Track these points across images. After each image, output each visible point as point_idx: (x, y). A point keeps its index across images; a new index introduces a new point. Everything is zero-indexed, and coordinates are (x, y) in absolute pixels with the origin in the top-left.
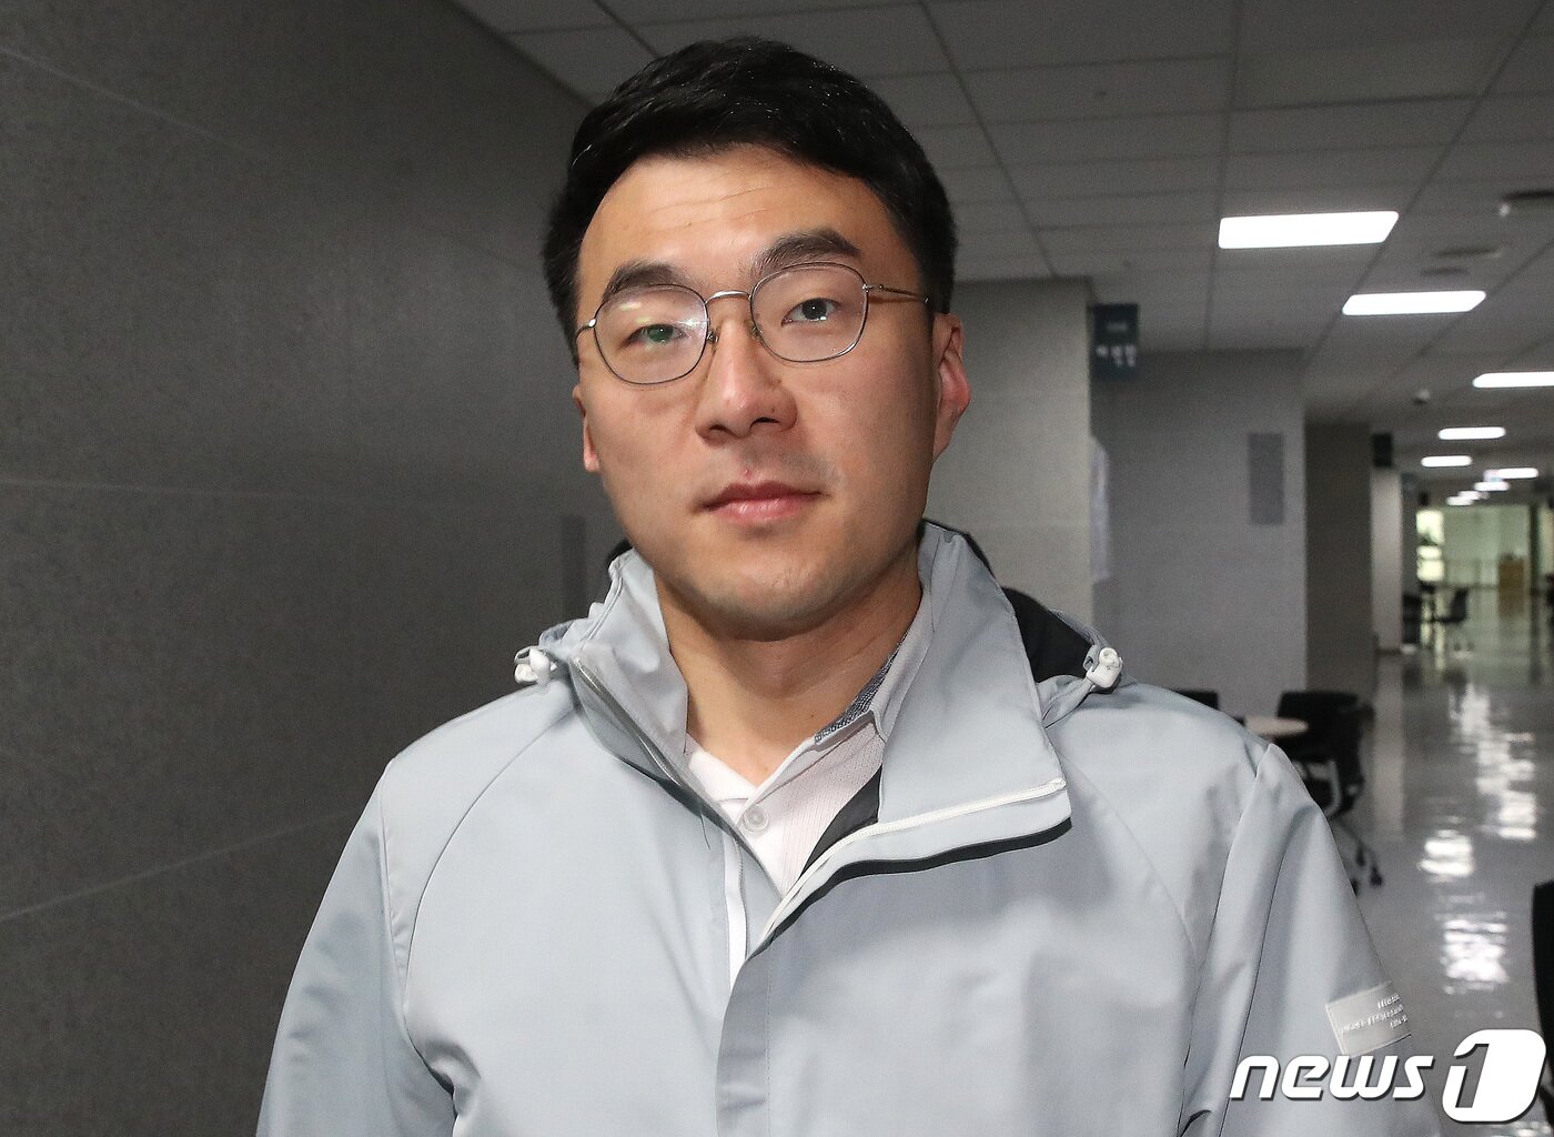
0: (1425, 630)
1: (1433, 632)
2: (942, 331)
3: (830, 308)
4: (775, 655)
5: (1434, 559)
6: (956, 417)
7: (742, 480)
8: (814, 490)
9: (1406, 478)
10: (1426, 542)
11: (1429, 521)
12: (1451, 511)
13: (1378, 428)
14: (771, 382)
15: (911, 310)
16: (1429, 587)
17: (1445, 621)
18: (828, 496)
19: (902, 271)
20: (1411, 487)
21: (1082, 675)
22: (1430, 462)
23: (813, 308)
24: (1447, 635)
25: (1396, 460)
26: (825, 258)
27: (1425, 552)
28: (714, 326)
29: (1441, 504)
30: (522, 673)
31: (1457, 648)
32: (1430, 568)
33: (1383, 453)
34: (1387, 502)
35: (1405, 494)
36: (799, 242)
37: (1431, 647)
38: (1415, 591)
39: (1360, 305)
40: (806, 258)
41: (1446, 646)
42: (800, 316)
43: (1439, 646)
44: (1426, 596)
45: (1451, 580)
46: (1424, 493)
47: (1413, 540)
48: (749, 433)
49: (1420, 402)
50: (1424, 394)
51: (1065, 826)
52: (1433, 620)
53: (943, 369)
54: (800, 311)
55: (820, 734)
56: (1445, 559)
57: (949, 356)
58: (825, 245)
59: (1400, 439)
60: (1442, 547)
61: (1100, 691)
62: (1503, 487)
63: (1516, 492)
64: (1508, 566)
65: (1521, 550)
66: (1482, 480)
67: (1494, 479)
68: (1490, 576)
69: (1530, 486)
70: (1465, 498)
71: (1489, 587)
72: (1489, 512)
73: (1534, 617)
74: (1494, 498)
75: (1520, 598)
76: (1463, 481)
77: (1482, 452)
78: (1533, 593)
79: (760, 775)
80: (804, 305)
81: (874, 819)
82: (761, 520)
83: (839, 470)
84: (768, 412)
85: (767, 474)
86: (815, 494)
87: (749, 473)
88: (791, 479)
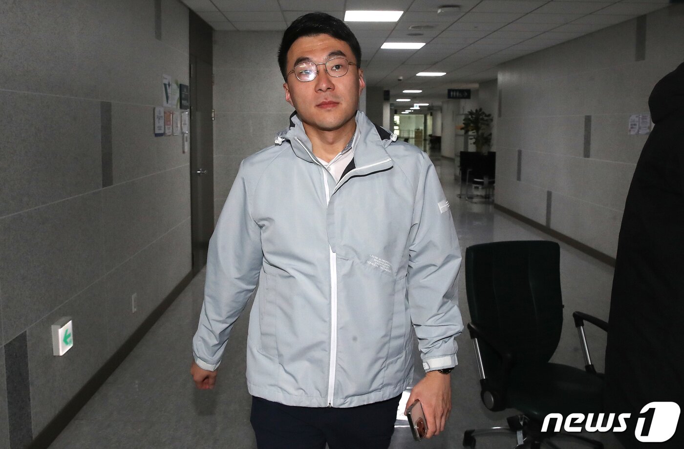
2: (360, 72)
3: (340, 66)
4: (330, 135)
5: (397, 130)
7: (325, 100)
9: (391, 105)
10: (396, 124)
11: (397, 118)
12: (402, 115)
13: (386, 89)
14: (329, 82)
15: (355, 67)
18: (341, 104)
19: (353, 60)
20: (393, 108)
21: (389, 139)
22: (399, 100)
23: (338, 67)
25: (391, 100)
26: (339, 56)
27: (395, 127)
28: (318, 70)
29: (400, 113)
33: (387, 96)
34: (387, 112)
36: (334, 53)
39: (387, 46)
40: (336, 56)
42: (334, 68)
45: (402, 136)
46: (395, 111)
47: (393, 124)
48: (326, 91)
49: (400, 80)
50: (401, 78)
51: (392, 167)
53: (359, 80)
55: (342, 152)
56: (400, 130)
57: (361, 77)
59: (392, 92)
60: (399, 126)
61: (393, 142)
62: (418, 108)
63: (422, 111)
64: (418, 132)
65: (422, 128)
66: (413, 107)
67: (416, 107)
68: (413, 135)
69: (426, 109)
70: (407, 112)
71: (412, 138)
72: (414, 116)
73: (425, 147)
74: (416, 112)
75: (421, 141)
76: (407, 106)
77: (414, 97)
78: (425, 140)
79: (329, 161)
80: (336, 66)
81: (354, 168)
82: (329, 109)
83: (343, 99)
84: (329, 87)
85: (330, 99)
86: (338, 103)
87: (326, 99)
88: (334, 100)
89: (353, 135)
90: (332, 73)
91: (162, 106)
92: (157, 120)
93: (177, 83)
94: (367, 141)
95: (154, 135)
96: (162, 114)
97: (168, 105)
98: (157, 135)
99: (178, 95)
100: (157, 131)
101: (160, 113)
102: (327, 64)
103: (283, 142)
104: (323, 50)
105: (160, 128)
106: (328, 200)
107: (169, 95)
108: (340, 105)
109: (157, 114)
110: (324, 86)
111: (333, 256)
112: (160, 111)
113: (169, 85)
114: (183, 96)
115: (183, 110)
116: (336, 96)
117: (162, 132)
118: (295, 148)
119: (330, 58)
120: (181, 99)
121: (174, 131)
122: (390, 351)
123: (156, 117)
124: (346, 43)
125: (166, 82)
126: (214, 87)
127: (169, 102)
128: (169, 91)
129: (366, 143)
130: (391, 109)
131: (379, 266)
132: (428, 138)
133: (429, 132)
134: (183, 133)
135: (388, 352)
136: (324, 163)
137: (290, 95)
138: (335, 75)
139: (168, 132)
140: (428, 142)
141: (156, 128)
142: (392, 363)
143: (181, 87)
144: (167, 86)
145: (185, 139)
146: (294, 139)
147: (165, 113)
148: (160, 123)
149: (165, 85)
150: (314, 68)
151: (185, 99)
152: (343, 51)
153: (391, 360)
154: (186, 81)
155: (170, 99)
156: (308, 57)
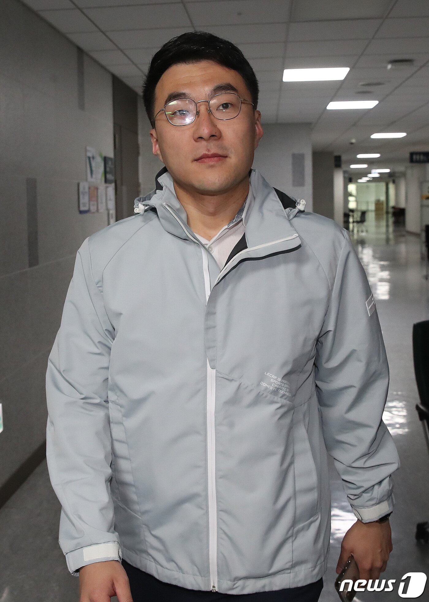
0: (351, 226)
1: (353, 226)
2: (256, 115)
3: (230, 106)
4: (212, 202)
5: (353, 201)
6: (259, 139)
7: (207, 153)
8: (226, 156)
9: (345, 172)
10: (351, 195)
11: (352, 188)
12: (358, 184)
13: (336, 154)
14: (214, 126)
16: (352, 211)
17: (358, 222)
18: (230, 157)
19: (247, 96)
20: (346, 175)
21: (295, 207)
22: (353, 166)
23: (226, 106)
24: (358, 228)
25: (343, 166)
26: (228, 91)
27: (351, 199)
28: (198, 110)
29: (356, 182)
30: (136, 210)
31: (362, 232)
32: (352, 205)
33: (338, 162)
34: (339, 180)
35: (345, 178)
36: (222, 87)
37: (353, 231)
38: (347, 212)
39: (333, 106)
40: (223, 92)
41: (358, 231)
42: (221, 108)
43: (355, 231)
44: (351, 214)
45: (359, 208)
46: (350, 178)
47: (347, 194)
48: (209, 139)
49: (352, 144)
50: (353, 141)
51: (299, 246)
52: (353, 222)
53: (256, 126)
54: (221, 106)
55: (229, 224)
56: (357, 201)
57: (257, 122)
58: (228, 88)
59: (344, 158)
60: (356, 197)
62: (377, 176)
63: (382, 178)
64: (378, 203)
65: (383, 198)
66: (370, 173)
67: (375, 173)
68: (372, 207)
69: (387, 175)
70: (364, 180)
71: (372, 211)
72: (373, 185)
73: (387, 221)
74: (374, 180)
75: (383, 214)
76: (364, 173)
77: (371, 163)
78: (387, 213)
79: (209, 238)
80: (223, 105)
81: (246, 247)
82: (212, 163)
83: (233, 151)
84: (214, 134)
85: (213, 151)
86: (226, 157)
87: (209, 151)
88: (220, 152)
89: (245, 201)
90: (218, 115)
91: (86, 180)
92: (81, 196)
93: (101, 155)
94: (265, 211)
95: (78, 212)
96: (87, 190)
97: (93, 180)
98: (81, 212)
99: (102, 169)
100: (82, 208)
101: (84, 189)
102: (212, 102)
103: (146, 211)
104: (205, 82)
105: (84, 205)
106: (208, 293)
107: (94, 169)
108: (228, 159)
109: (81, 189)
110: (205, 131)
111: (211, 373)
112: (84, 186)
113: (93, 158)
114: (108, 169)
115: (107, 185)
116: (223, 148)
117: (86, 208)
118: (163, 218)
119: (215, 94)
120: (105, 172)
121: (99, 207)
122: (298, 512)
123: (80, 193)
124: (237, 73)
125: (89, 154)
126: (140, 159)
127: (94, 176)
128: (93, 164)
129: (262, 213)
130: (344, 177)
131: (278, 389)
132: (391, 210)
133: (392, 203)
134: (108, 210)
135: (295, 513)
136: (204, 241)
137: (159, 146)
138: (221, 116)
139: (93, 208)
140: (390, 215)
141: (81, 206)
142: (302, 529)
143: (105, 160)
144: (91, 159)
145: (110, 216)
146: (162, 205)
147: (89, 188)
148: (84, 200)
149: (89, 158)
150: (192, 107)
151: (110, 173)
152: (233, 83)
153: (300, 526)
154: (110, 154)
155: (94, 173)
156: (184, 91)
